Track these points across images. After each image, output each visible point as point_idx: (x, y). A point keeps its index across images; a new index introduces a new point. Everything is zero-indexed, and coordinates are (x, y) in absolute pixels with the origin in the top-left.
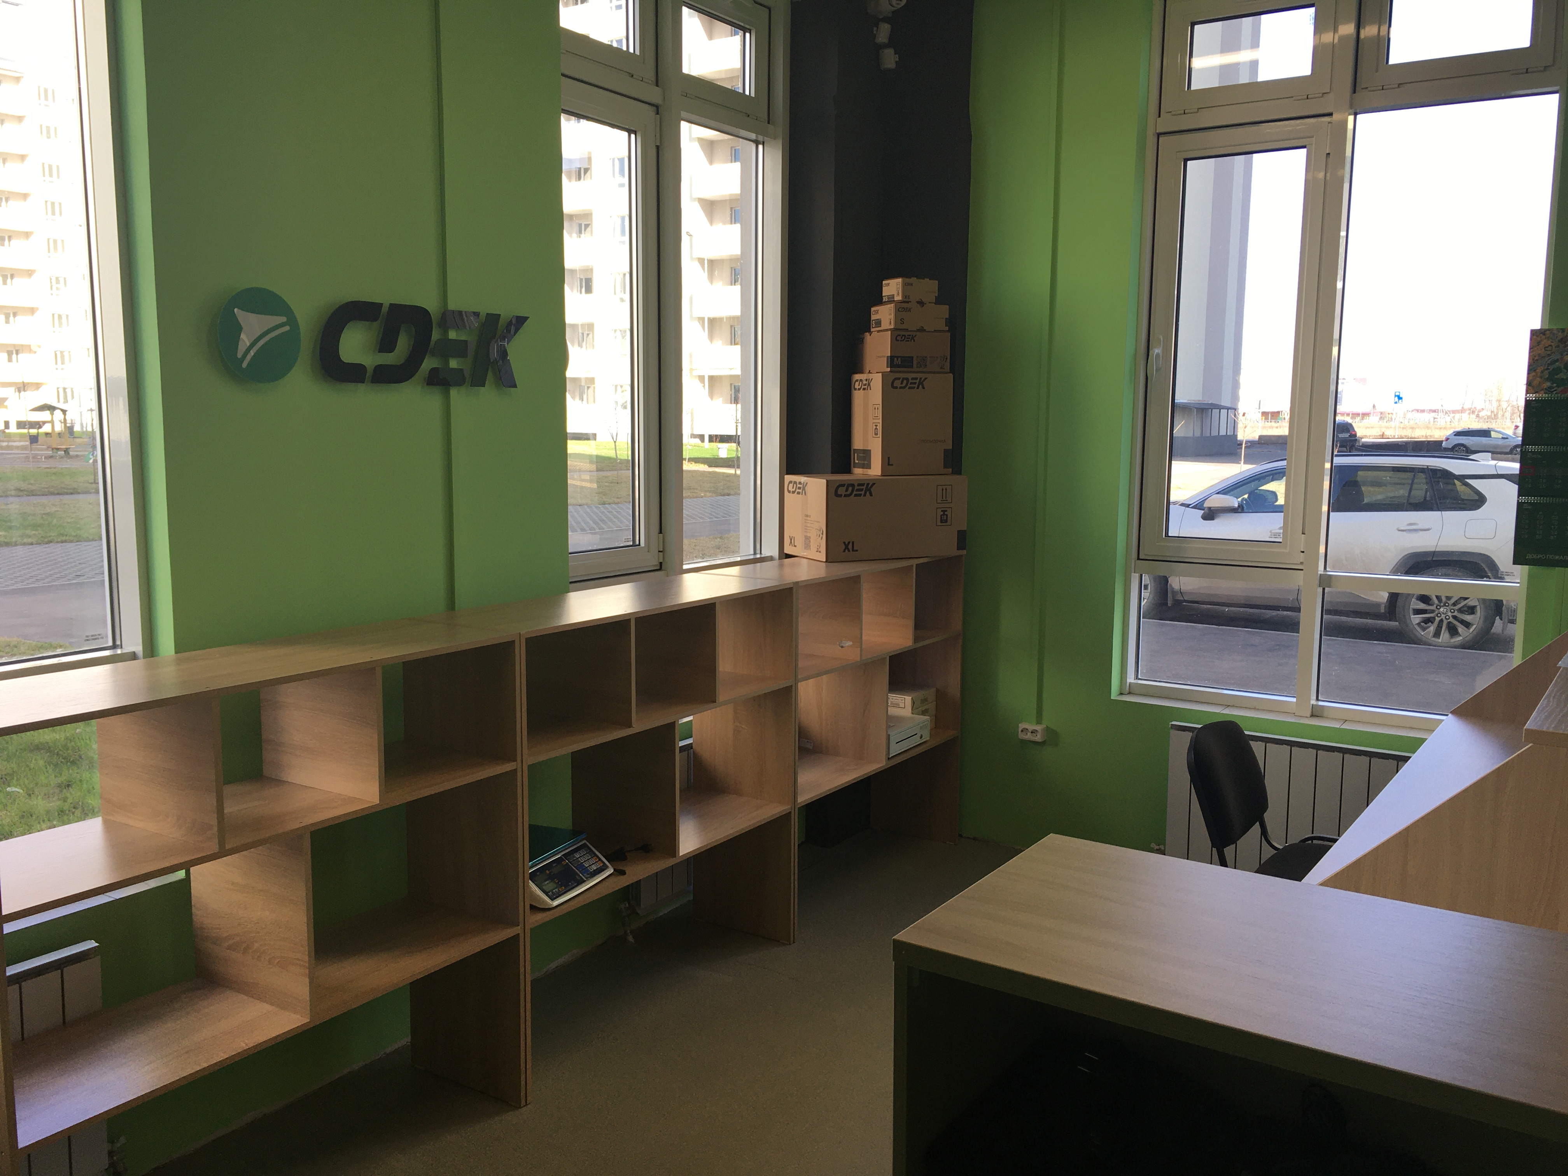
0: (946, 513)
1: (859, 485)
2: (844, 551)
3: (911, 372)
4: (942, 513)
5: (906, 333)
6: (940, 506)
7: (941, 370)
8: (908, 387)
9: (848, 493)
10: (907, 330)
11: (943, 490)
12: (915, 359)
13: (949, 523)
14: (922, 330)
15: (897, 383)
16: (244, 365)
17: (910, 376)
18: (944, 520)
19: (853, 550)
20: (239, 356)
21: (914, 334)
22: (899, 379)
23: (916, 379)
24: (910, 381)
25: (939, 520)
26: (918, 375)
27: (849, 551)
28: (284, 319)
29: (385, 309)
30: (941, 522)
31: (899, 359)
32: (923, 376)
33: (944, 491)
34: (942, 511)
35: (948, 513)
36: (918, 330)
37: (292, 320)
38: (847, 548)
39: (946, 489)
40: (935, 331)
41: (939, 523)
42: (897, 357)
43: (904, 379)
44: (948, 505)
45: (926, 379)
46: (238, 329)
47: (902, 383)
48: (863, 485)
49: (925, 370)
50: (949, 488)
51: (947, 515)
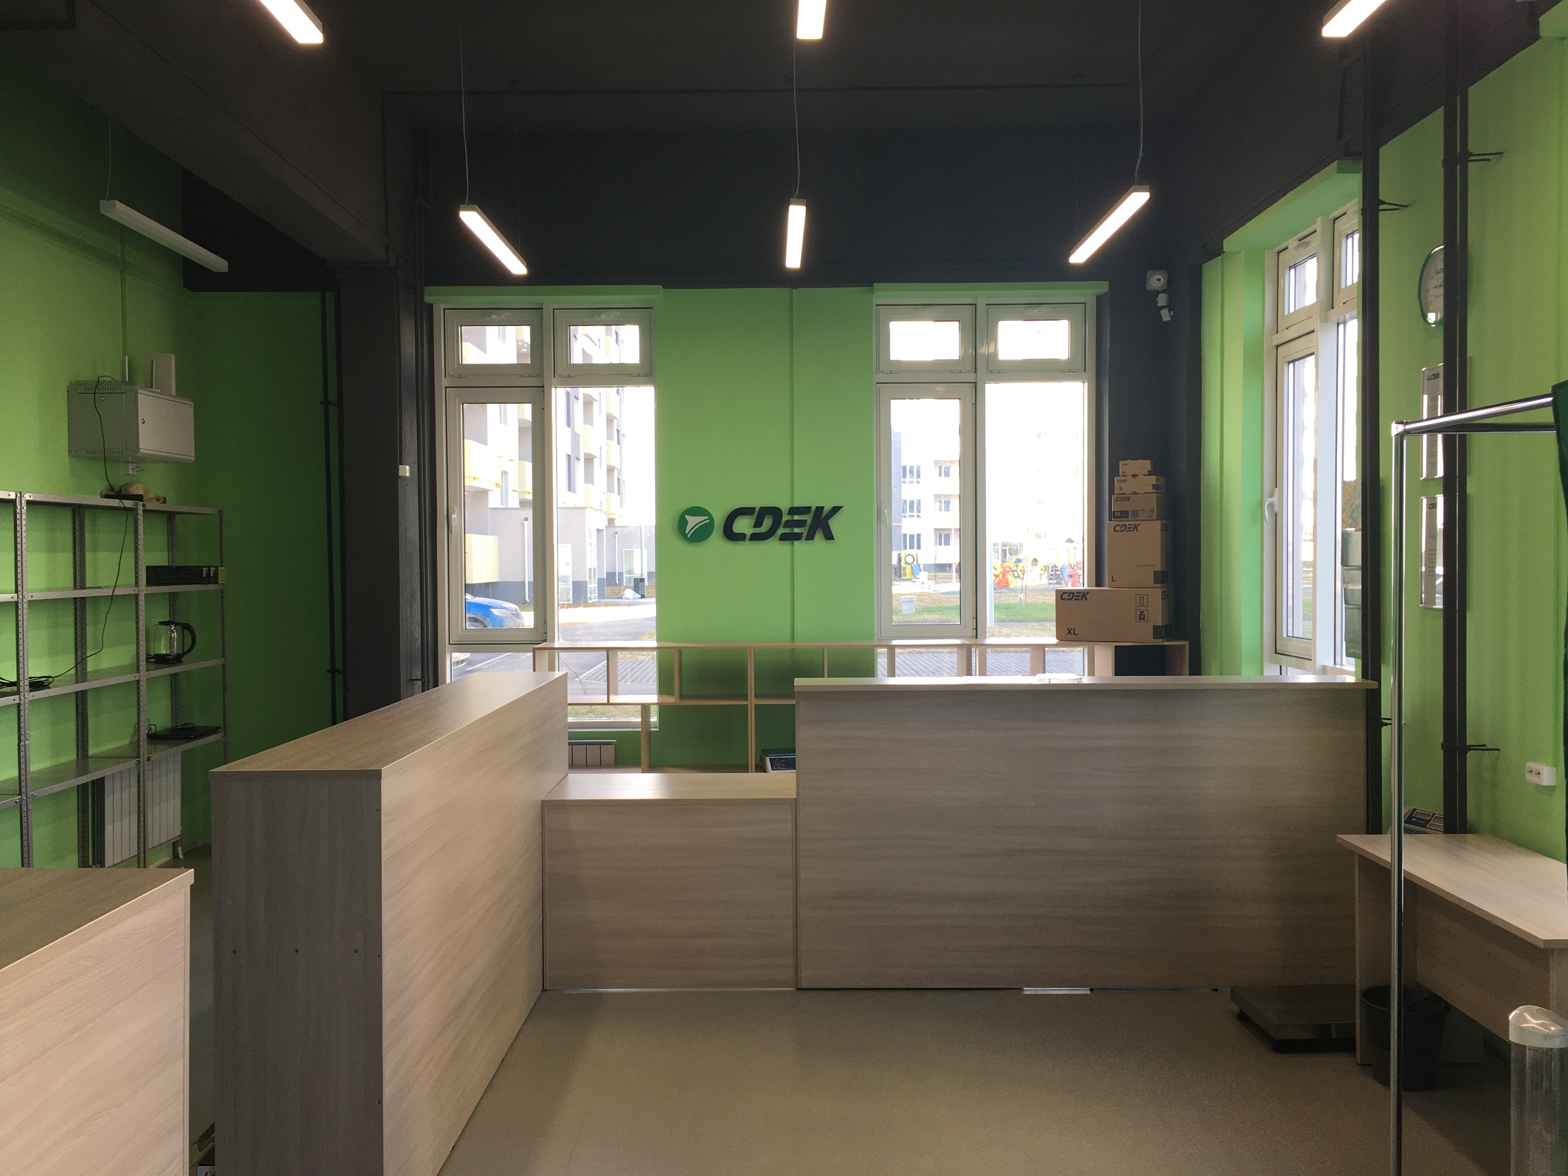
0: (1143, 613)
1: (1077, 593)
2: (1068, 634)
3: (1127, 521)
4: (1140, 613)
5: (1123, 496)
6: (1138, 608)
7: (1150, 519)
8: (1126, 530)
9: (1070, 597)
10: (1124, 494)
11: (1140, 598)
12: (1130, 512)
13: (1146, 620)
14: (1134, 493)
15: (1118, 528)
16: (689, 536)
17: (1127, 523)
18: (1142, 617)
19: (1074, 634)
20: (687, 533)
21: (1129, 496)
22: (1119, 525)
23: (1132, 525)
24: (1128, 526)
25: (1138, 618)
26: (1134, 523)
27: (1071, 634)
28: (707, 517)
29: (757, 510)
30: (1140, 619)
31: (1119, 512)
32: (1137, 523)
33: (1142, 598)
34: (1140, 612)
35: (1145, 613)
36: (1133, 493)
37: (711, 518)
38: (1069, 631)
39: (1143, 598)
40: (1145, 493)
41: (1138, 620)
42: (1117, 512)
43: (1123, 525)
44: (1144, 608)
45: (1139, 525)
46: (687, 523)
47: (1121, 528)
48: (1081, 593)
49: (1137, 519)
50: (1145, 597)
51: (1144, 615)
